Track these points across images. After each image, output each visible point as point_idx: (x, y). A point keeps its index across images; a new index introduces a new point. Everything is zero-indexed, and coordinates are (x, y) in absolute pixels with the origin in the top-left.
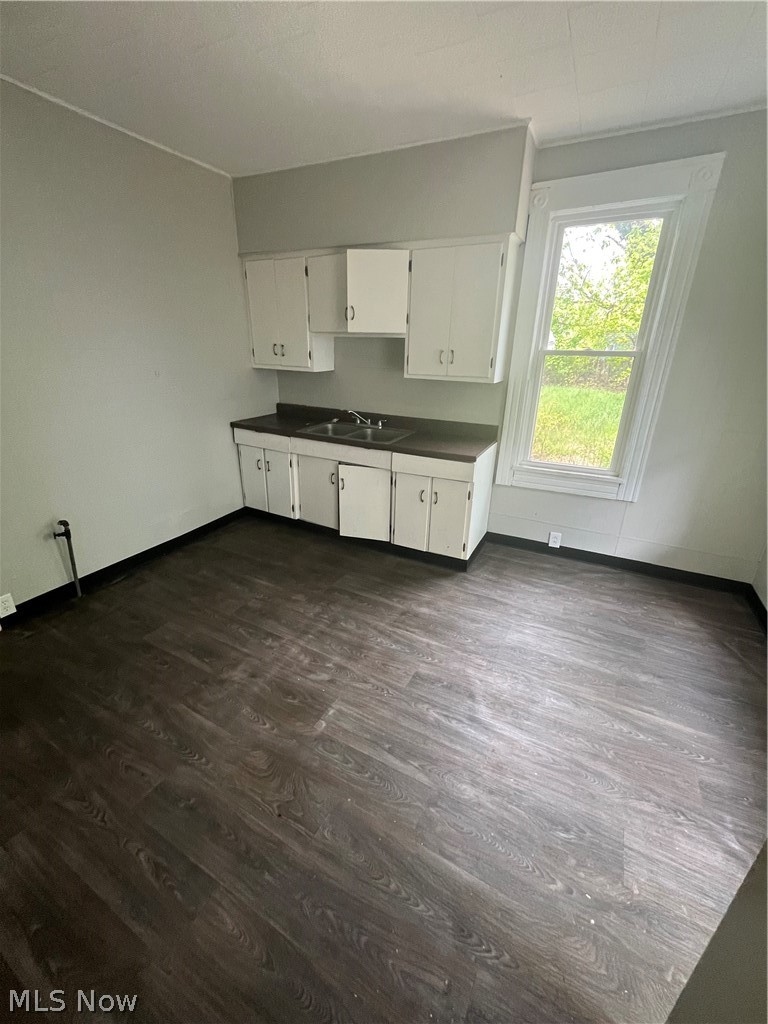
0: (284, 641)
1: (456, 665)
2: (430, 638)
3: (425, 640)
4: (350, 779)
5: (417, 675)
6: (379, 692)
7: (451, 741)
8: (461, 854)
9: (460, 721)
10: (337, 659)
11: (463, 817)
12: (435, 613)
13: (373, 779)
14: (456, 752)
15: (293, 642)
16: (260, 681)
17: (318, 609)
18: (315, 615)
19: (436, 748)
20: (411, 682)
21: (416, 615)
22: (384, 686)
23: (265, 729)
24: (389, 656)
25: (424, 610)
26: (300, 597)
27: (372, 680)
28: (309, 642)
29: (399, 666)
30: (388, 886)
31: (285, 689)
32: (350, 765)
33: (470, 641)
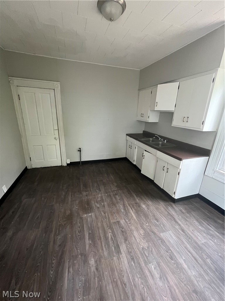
0: (100, 192)
1: (133, 228)
2: (135, 215)
3: (133, 214)
4: (75, 232)
5: (119, 222)
6: (104, 218)
7: (105, 246)
8: (72, 273)
9: (113, 243)
10: (106, 203)
11: (83, 266)
12: (146, 209)
13: (79, 236)
14: (103, 249)
15: (102, 193)
16: (86, 197)
17: (116, 189)
18: (114, 190)
19: (99, 243)
20: (115, 222)
21: (139, 206)
22: (108, 218)
23: (75, 208)
24: (118, 212)
25: (144, 206)
26: (115, 184)
27: (107, 214)
28: (104, 196)
29: (117, 216)
30: (53, 260)
31: (88, 203)
32: (79, 229)
33: (147, 224)
